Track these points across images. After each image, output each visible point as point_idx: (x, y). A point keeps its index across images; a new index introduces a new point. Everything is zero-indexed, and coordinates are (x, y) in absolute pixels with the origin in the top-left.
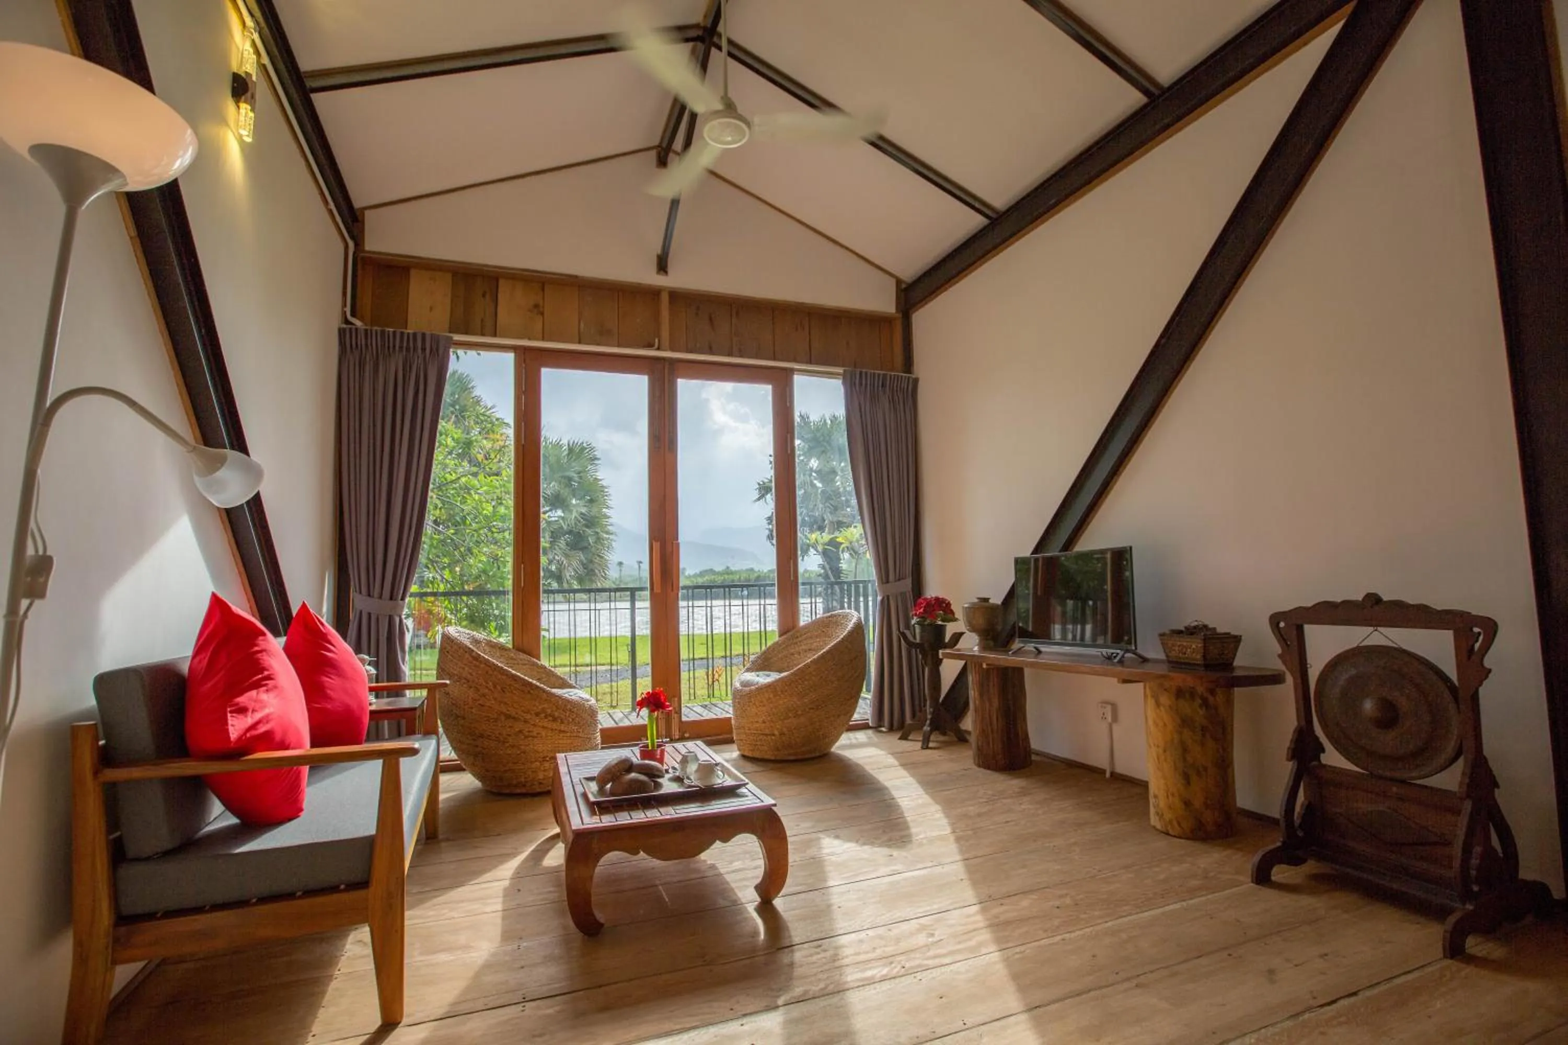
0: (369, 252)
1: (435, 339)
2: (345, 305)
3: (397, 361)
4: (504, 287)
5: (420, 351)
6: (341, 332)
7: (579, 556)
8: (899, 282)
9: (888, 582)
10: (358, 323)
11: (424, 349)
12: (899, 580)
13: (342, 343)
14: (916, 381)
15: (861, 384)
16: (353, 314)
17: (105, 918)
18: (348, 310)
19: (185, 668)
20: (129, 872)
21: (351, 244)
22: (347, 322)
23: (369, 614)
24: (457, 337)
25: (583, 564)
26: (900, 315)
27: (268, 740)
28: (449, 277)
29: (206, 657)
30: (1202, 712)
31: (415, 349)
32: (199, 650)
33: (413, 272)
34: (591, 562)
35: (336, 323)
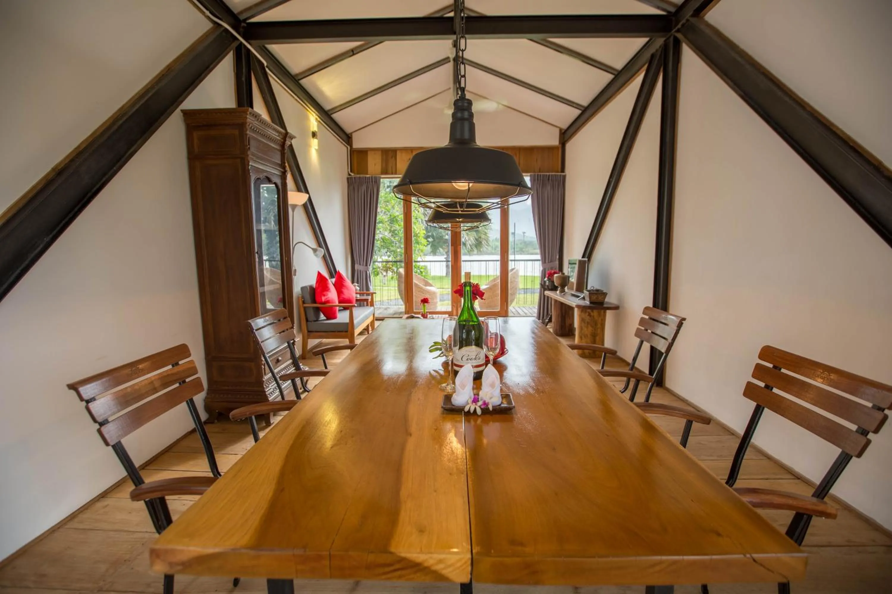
0: (355, 148)
1: (376, 178)
2: (348, 169)
3: (364, 187)
4: (399, 154)
5: (371, 183)
6: (348, 178)
7: (474, 235)
8: (561, 130)
9: (545, 262)
10: (352, 174)
11: (372, 182)
12: (551, 262)
13: (348, 182)
14: (564, 177)
15: (538, 180)
16: (351, 171)
17: (306, 331)
18: (349, 170)
19: (314, 286)
20: (308, 323)
21: (349, 147)
22: (350, 175)
23: (360, 271)
24: (383, 176)
25: (476, 239)
26: (560, 146)
27: (328, 302)
28: (380, 152)
29: (318, 284)
30: (588, 317)
31: (370, 182)
32: (317, 282)
33: (369, 152)
34: (480, 237)
35: (346, 176)
